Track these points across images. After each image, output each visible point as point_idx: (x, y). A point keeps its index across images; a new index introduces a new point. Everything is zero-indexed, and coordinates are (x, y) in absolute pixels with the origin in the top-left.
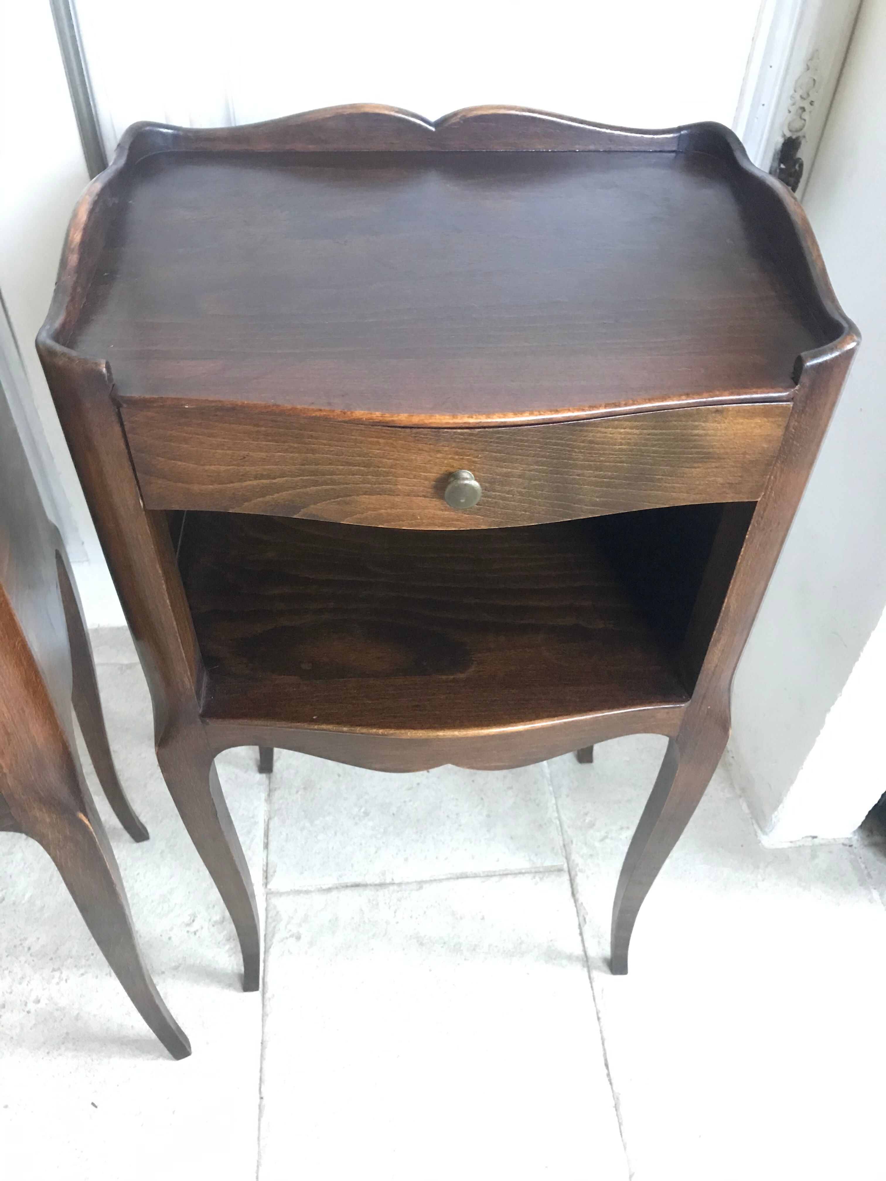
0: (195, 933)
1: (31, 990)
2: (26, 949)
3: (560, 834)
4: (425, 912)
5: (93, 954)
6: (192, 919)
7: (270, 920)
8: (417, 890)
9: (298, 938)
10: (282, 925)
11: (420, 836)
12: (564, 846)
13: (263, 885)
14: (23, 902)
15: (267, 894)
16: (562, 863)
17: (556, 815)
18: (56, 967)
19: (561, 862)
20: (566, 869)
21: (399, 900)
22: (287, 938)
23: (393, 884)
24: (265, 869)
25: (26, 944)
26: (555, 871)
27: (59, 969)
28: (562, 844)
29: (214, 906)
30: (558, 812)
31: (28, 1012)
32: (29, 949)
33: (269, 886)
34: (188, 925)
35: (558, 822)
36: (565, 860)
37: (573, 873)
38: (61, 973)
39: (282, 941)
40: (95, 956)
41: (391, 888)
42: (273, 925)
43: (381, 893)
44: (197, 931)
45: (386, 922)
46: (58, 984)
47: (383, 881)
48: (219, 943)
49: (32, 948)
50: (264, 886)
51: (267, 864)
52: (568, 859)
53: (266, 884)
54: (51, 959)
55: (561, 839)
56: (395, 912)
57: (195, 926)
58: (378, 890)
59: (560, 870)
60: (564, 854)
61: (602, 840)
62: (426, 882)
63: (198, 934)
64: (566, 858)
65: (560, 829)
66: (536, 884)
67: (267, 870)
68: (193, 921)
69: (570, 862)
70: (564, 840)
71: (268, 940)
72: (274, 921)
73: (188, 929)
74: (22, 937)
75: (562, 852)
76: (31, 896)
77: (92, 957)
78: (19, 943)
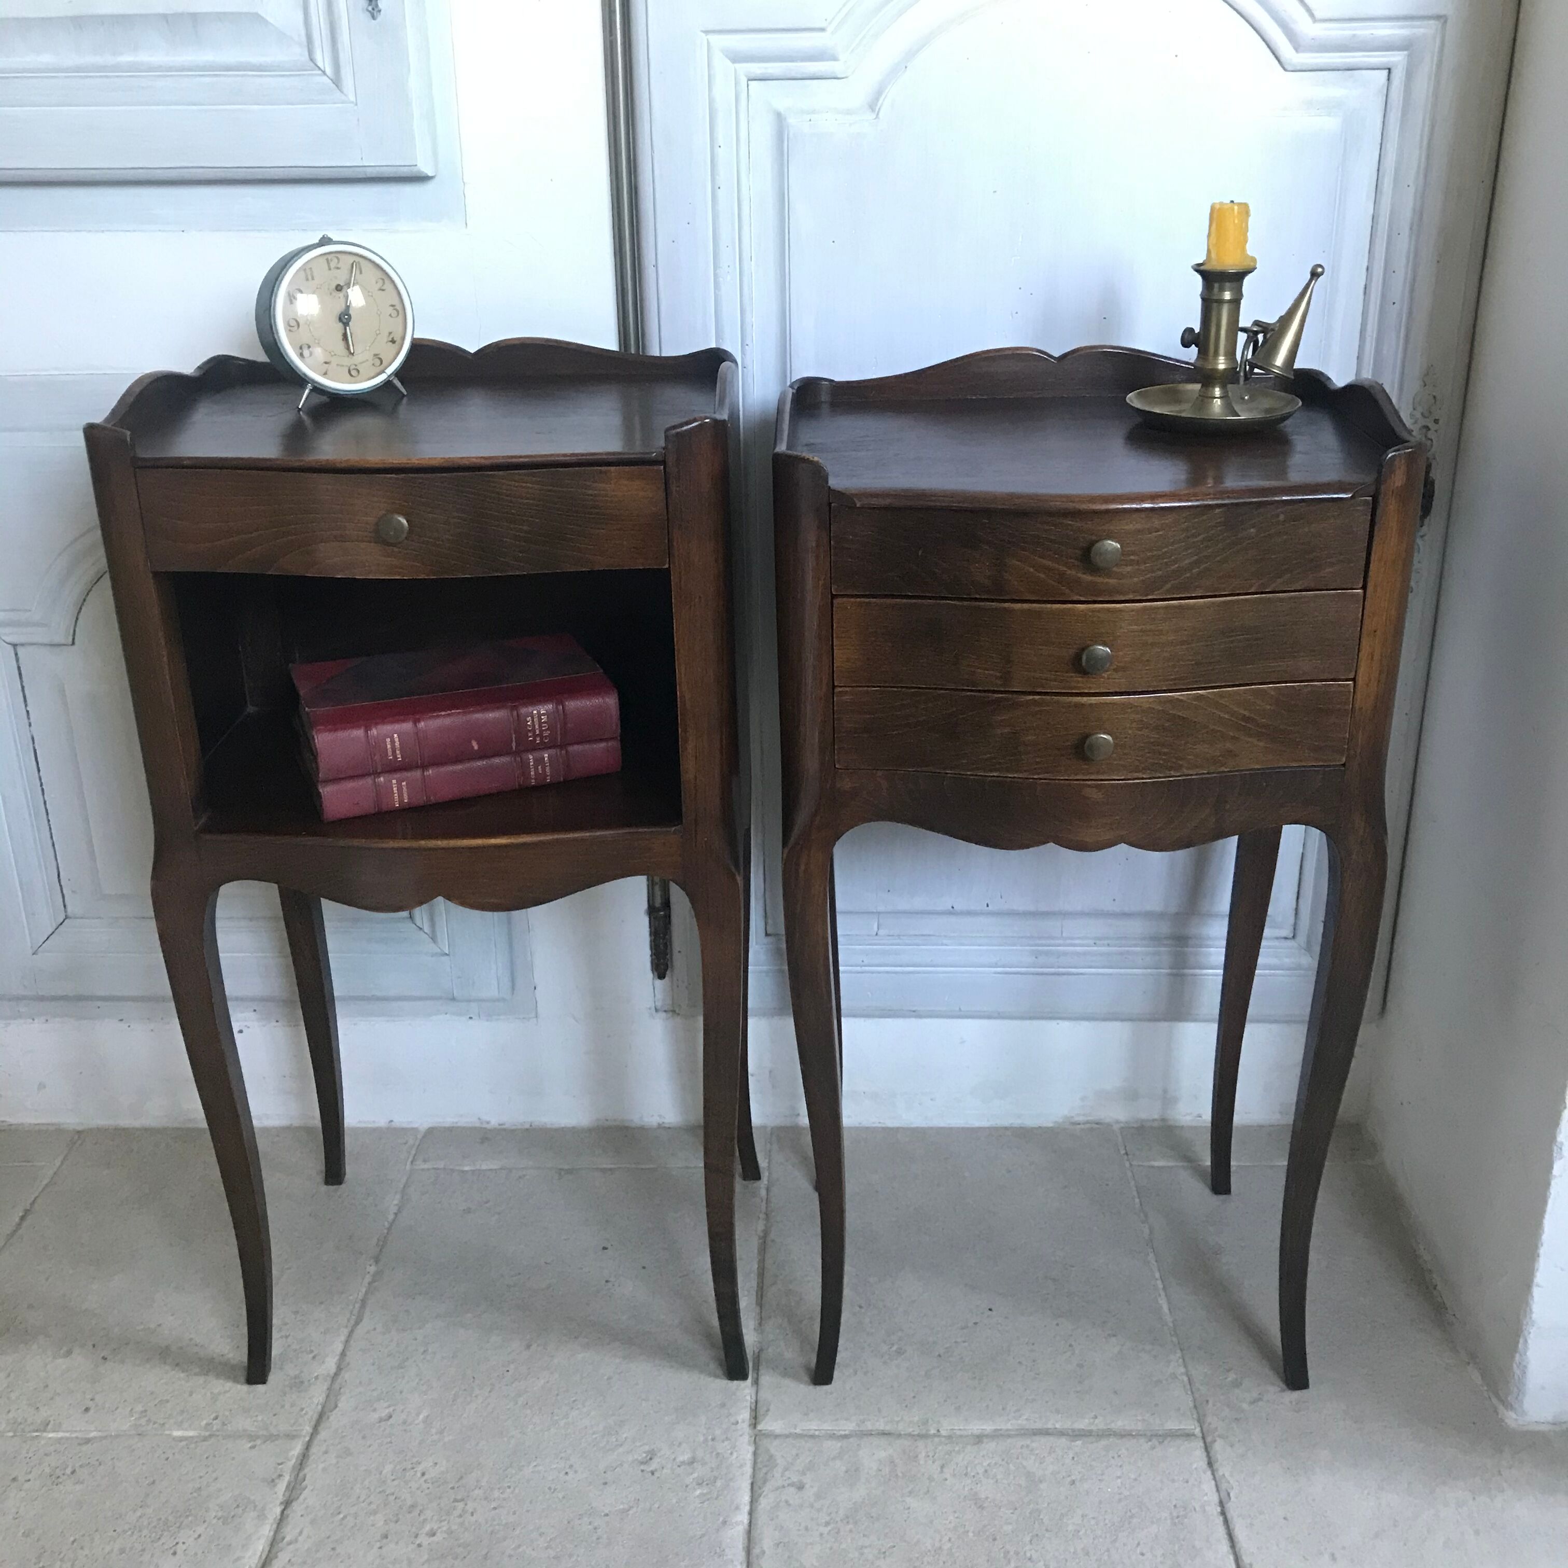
0: (653, 1473)
1: (425, 1520)
2: (419, 1474)
3: (1189, 1393)
4: (986, 1471)
5: (509, 1487)
6: (648, 1457)
7: (759, 1465)
8: (975, 1444)
9: (801, 1487)
10: (777, 1472)
11: (980, 1384)
12: (1195, 1407)
13: (750, 1425)
14: (416, 1422)
15: (756, 1436)
16: (1193, 1427)
17: (1182, 1370)
18: (459, 1497)
19: (1191, 1426)
20: (1200, 1435)
21: (949, 1453)
22: (783, 1487)
23: (939, 1436)
24: (753, 1407)
25: (420, 1469)
26: (1181, 1435)
27: (462, 1500)
28: (1191, 1404)
29: (680, 1444)
30: (1185, 1366)
31: (420, 1545)
32: (423, 1474)
33: (759, 1427)
34: (642, 1463)
35: (1186, 1379)
36: (1197, 1424)
37: (1209, 1439)
38: (466, 1505)
39: (777, 1489)
40: (512, 1488)
41: (936, 1440)
42: (764, 1470)
43: (921, 1443)
44: (656, 1470)
45: (929, 1479)
46: (460, 1516)
47: (924, 1432)
48: (687, 1486)
49: (427, 1473)
50: (752, 1427)
51: (756, 1402)
52: (1201, 1421)
53: (754, 1425)
54: (453, 1488)
55: (1191, 1399)
56: (942, 1467)
57: (654, 1465)
58: (916, 1440)
59: (1188, 1435)
60: (1195, 1416)
61: (1254, 1402)
62: (987, 1436)
63: (657, 1474)
64: (1199, 1421)
65: (1188, 1387)
66: (1153, 1448)
67: (756, 1408)
68: (651, 1459)
69: (1205, 1427)
70: (1195, 1400)
71: (756, 1488)
72: (766, 1466)
73: (642, 1467)
74: (415, 1460)
75: (1192, 1415)
76: (428, 1416)
77: (508, 1490)
78: (410, 1466)
